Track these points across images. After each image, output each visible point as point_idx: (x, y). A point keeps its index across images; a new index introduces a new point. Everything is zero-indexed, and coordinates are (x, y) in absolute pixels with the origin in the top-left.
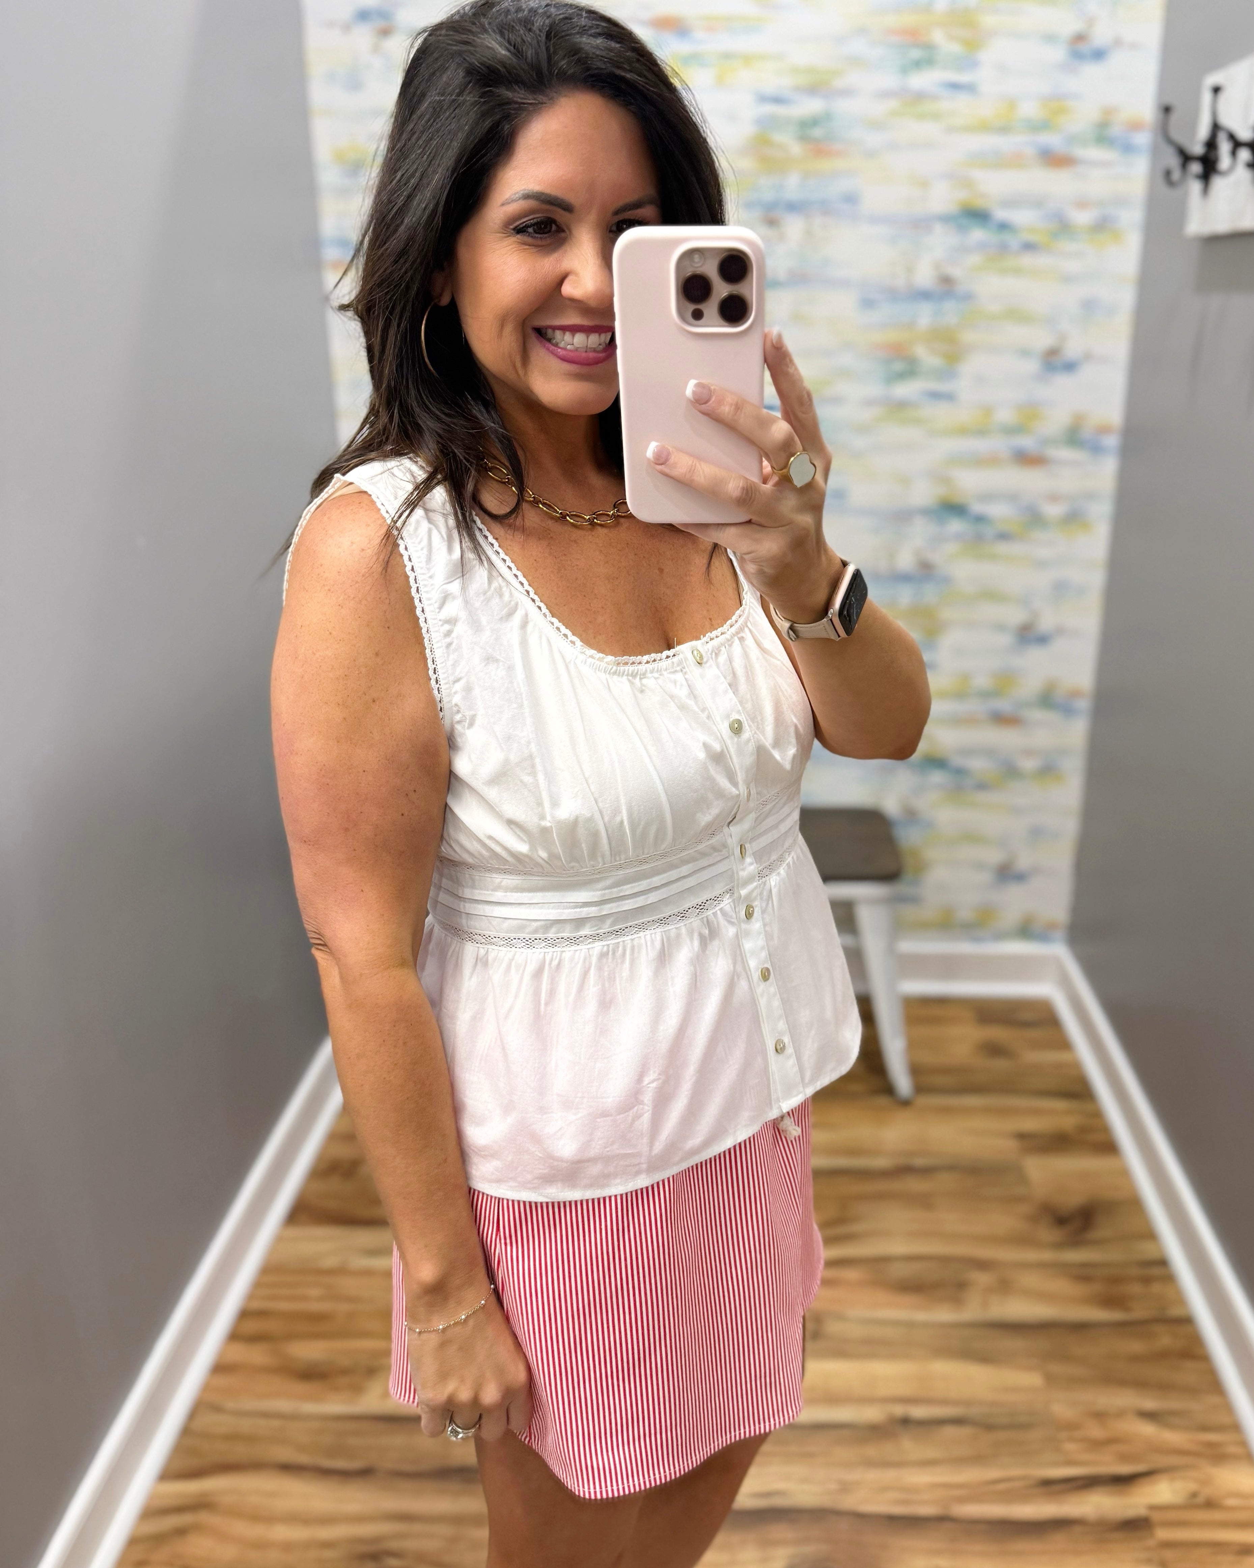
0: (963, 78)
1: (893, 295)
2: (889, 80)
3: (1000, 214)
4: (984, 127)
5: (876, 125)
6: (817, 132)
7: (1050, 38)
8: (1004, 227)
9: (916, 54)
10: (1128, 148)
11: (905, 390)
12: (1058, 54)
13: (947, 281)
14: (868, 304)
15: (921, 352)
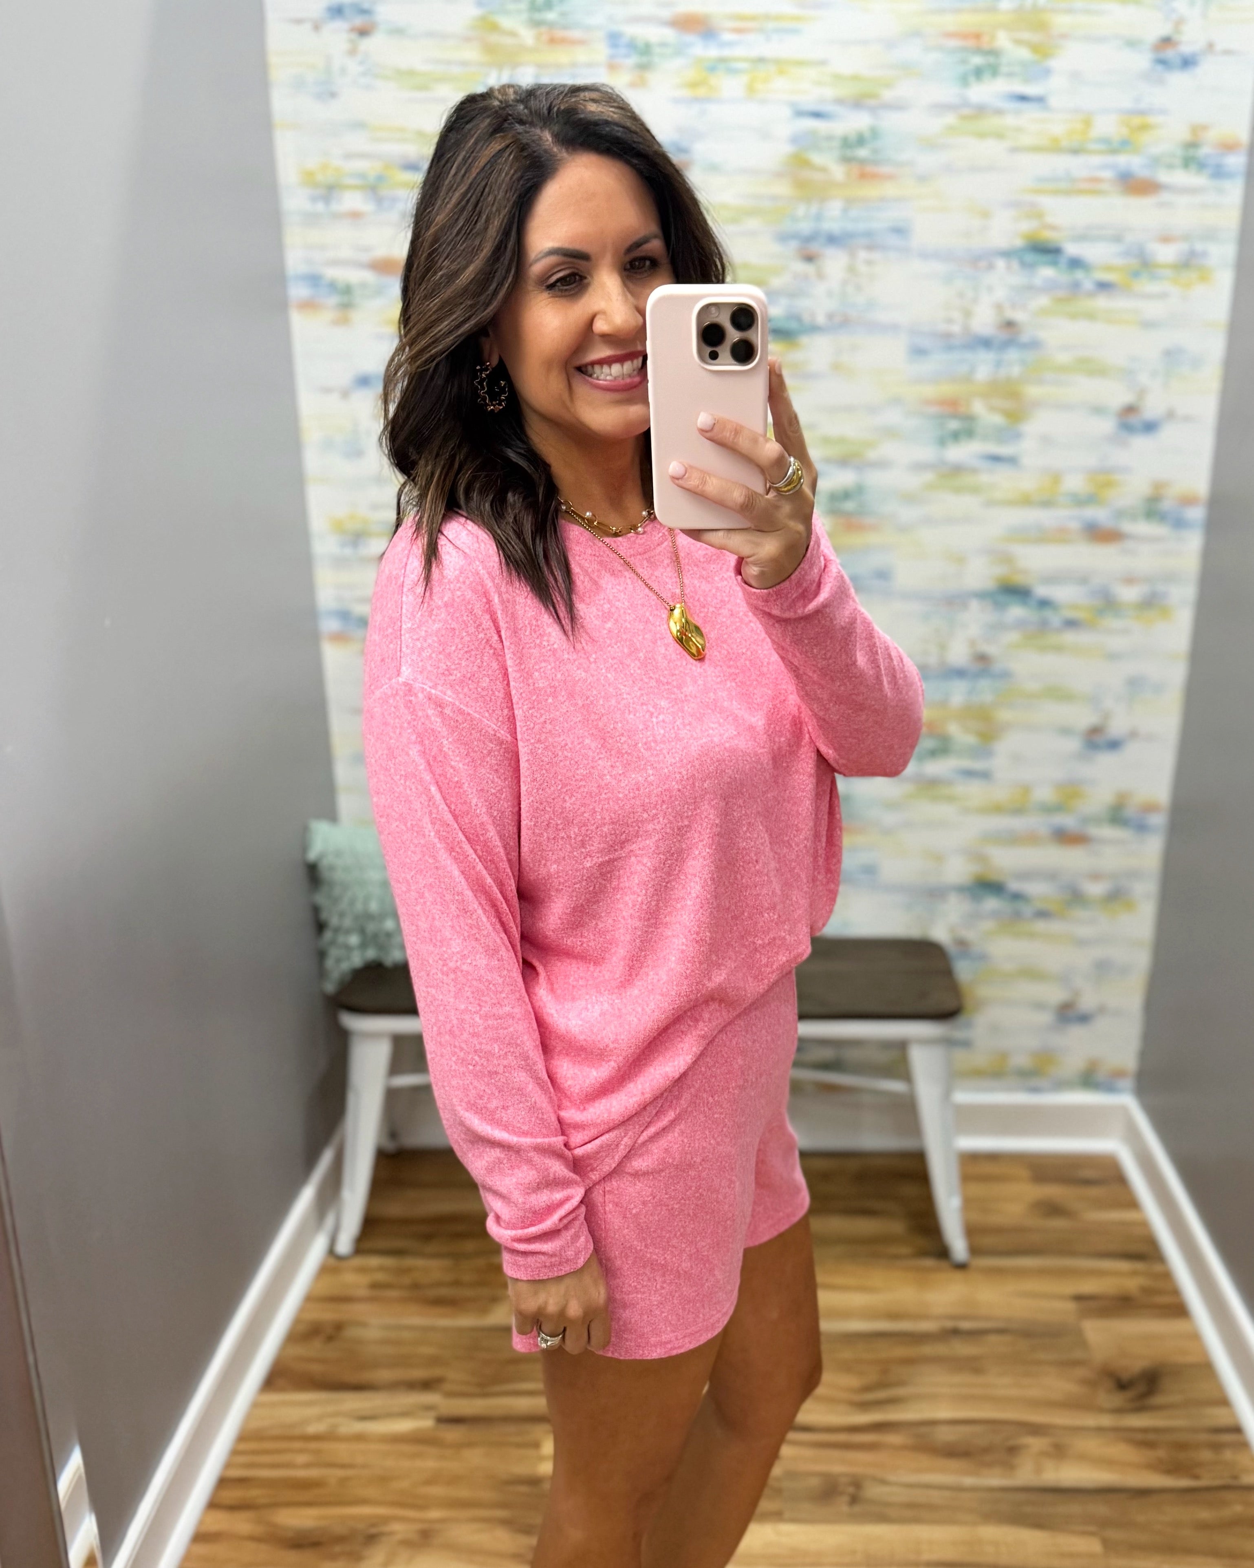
0: (1030, 90)
1: (947, 342)
2: (948, 92)
3: (1072, 249)
4: (1055, 147)
5: (930, 144)
6: (862, 153)
7: (1132, 43)
8: (1076, 263)
9: (977, 60)
10: (1219, 173)
11: (958, 453)
12: (1142, 61)
13: (1010, 324)
14: (918, 352)
15: (978, 407)
